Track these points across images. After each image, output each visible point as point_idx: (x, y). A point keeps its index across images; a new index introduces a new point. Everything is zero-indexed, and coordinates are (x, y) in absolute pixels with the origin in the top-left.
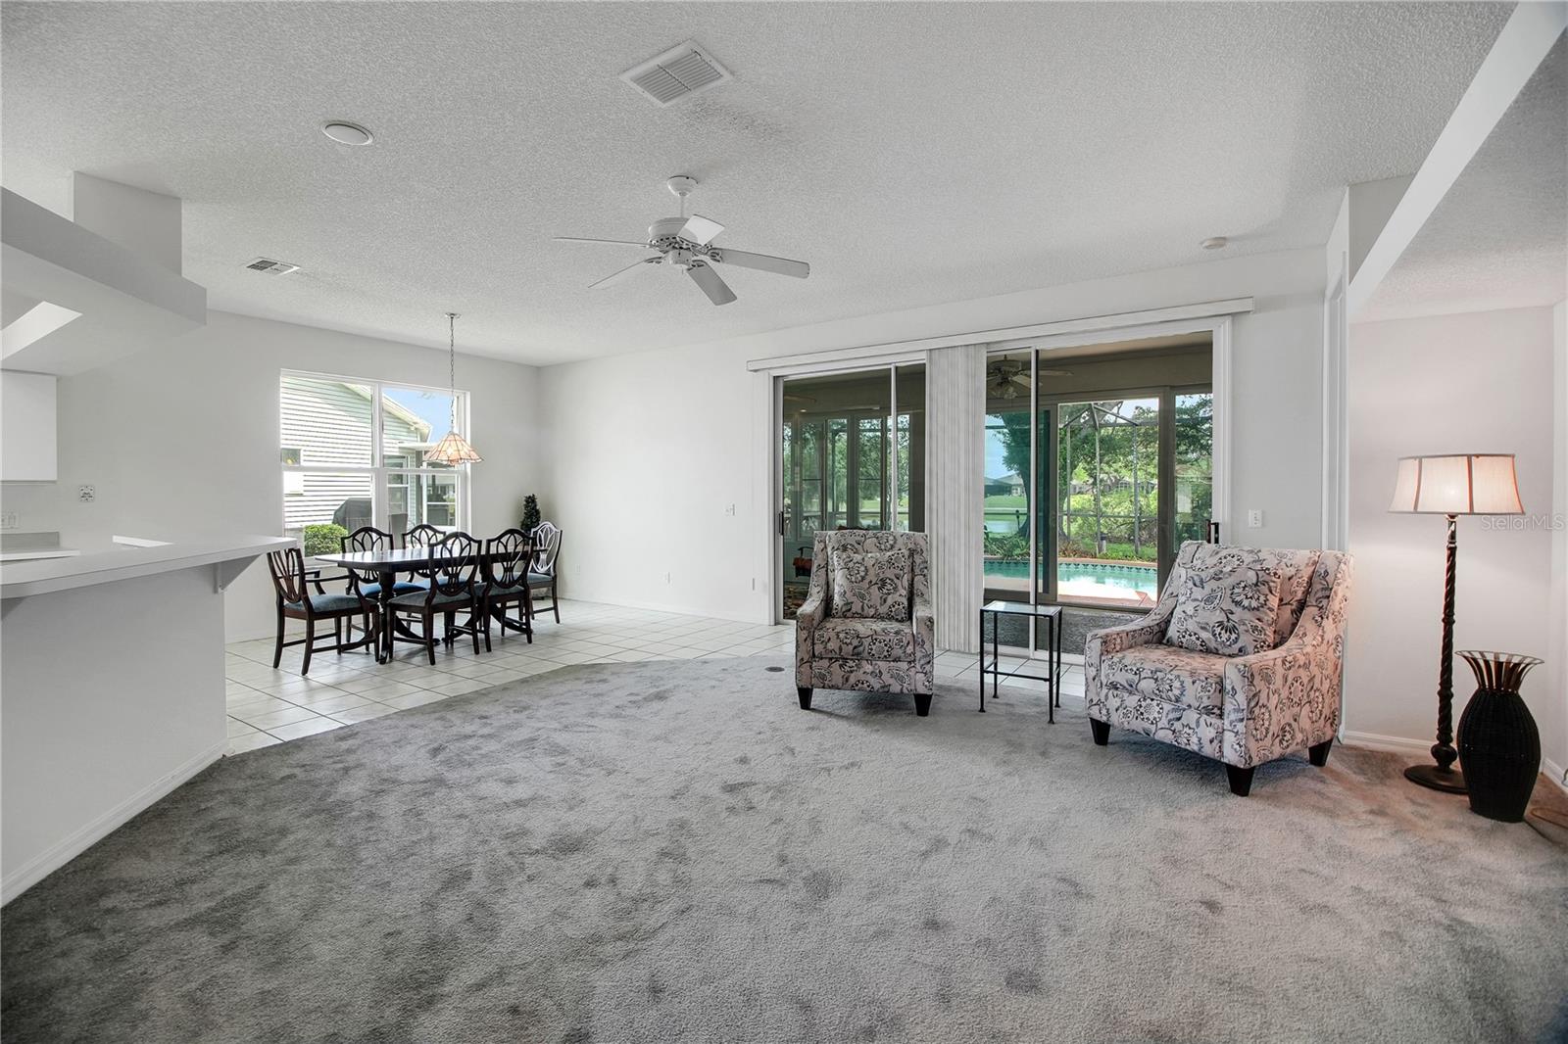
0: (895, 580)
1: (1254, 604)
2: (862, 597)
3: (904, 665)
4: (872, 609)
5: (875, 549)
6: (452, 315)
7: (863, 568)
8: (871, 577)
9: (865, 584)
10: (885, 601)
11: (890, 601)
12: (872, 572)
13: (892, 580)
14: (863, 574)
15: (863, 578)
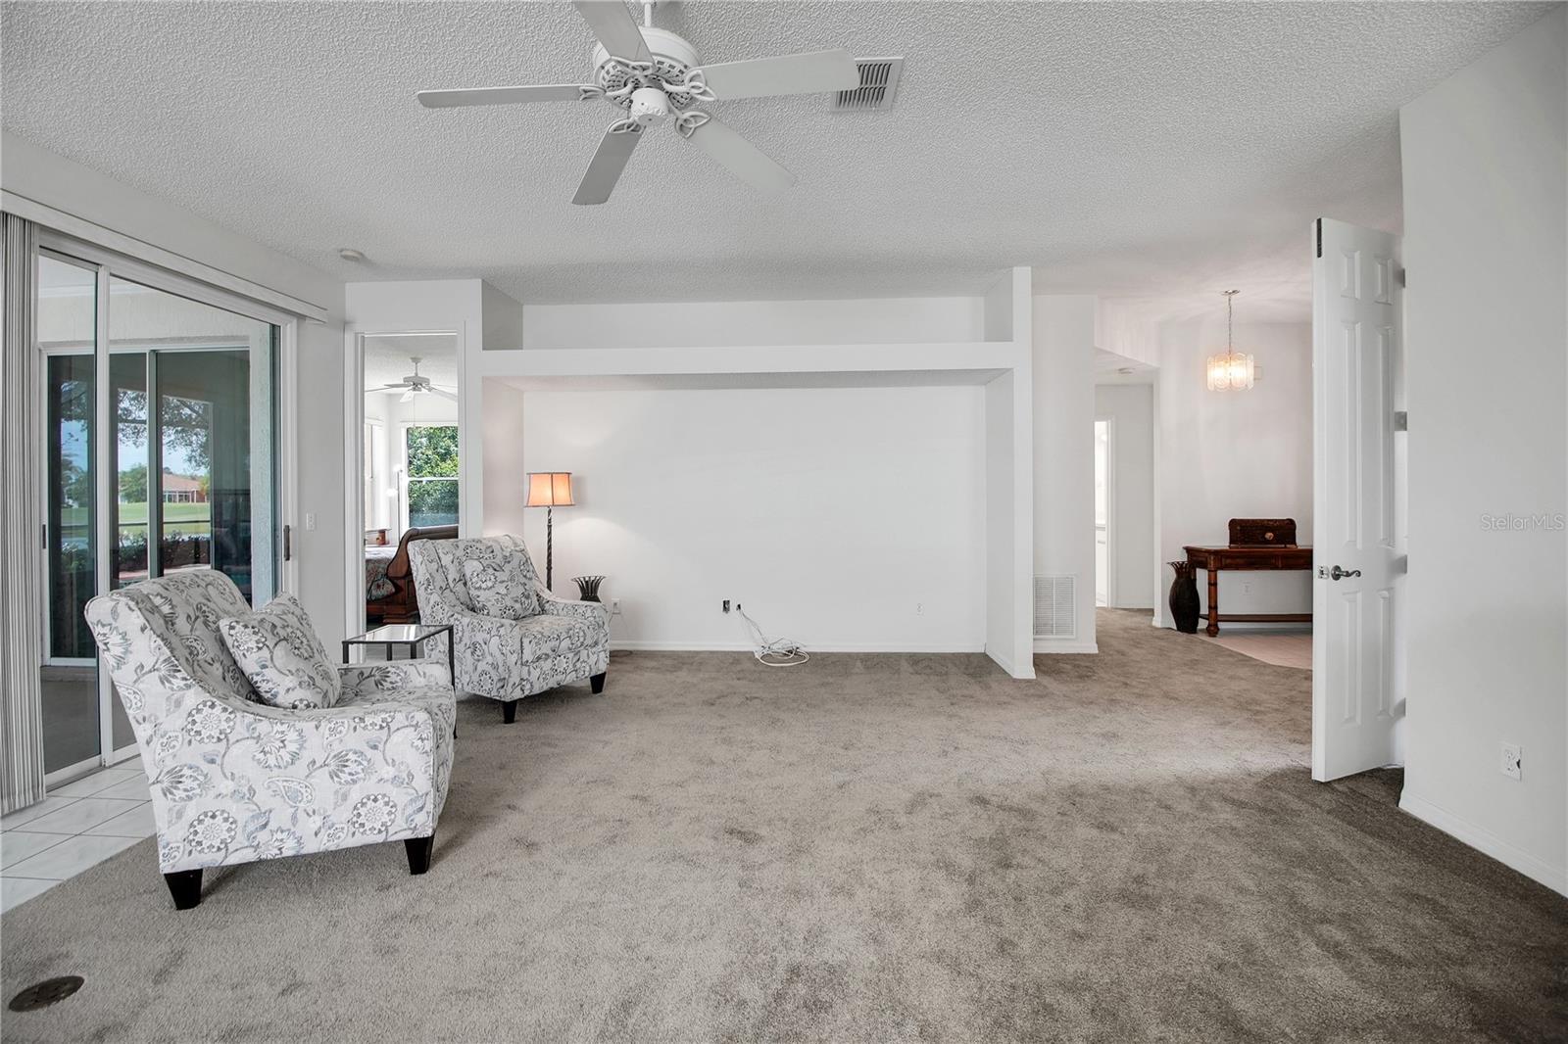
1: (490, 584)
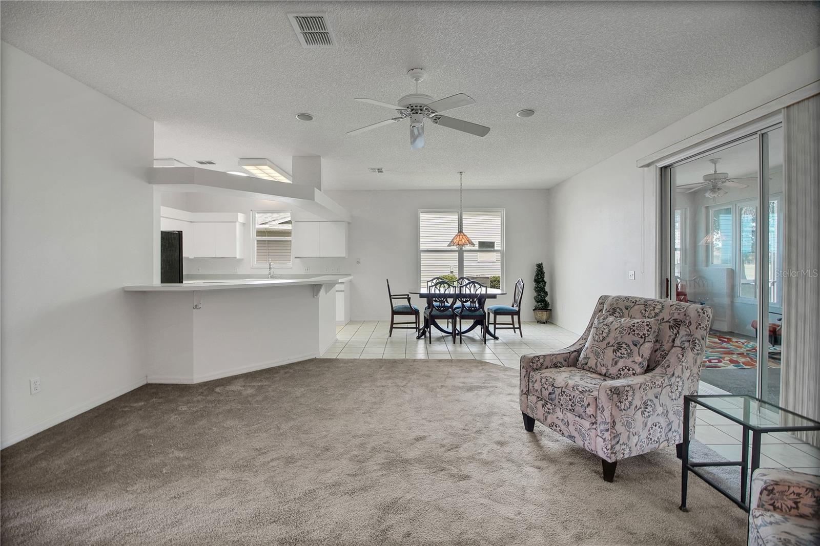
0: (632, 347)
2: (597, 355)
3: (586, 424)
4: (604, 368)
5: (639, 315)
6: (461, 173)
7: (606, 330)
8: (611, 339)
9: (603, 345)
10: (616, 363)
11: (621, 364)
12: (612, 335)
13: (628, 346)
14: (605, 335)
15: (604, 339)
